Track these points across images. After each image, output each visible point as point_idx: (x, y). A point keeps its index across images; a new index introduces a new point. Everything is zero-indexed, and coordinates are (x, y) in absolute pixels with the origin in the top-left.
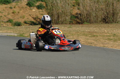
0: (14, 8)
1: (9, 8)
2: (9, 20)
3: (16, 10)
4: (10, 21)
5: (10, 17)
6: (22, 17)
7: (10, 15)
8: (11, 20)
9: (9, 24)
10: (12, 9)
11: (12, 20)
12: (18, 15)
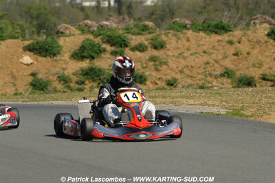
0: (239, 43)
1: (227, 42)
2: (225, 70)
3: (244, 47)
4: (228, 74)
5: (228, 63)
6: (257, 65)
7: (229, 59)
8: (230, 73)
9: (225, 80)
10: (234, 46)
11: (232, 72)
12: (247, 60)
